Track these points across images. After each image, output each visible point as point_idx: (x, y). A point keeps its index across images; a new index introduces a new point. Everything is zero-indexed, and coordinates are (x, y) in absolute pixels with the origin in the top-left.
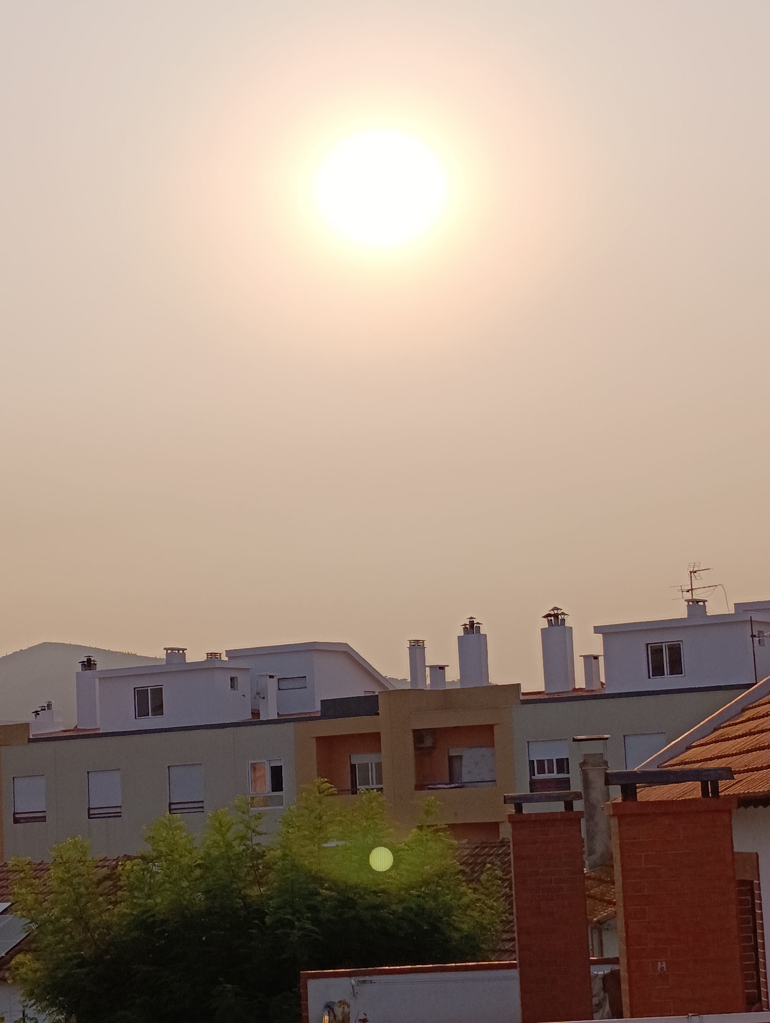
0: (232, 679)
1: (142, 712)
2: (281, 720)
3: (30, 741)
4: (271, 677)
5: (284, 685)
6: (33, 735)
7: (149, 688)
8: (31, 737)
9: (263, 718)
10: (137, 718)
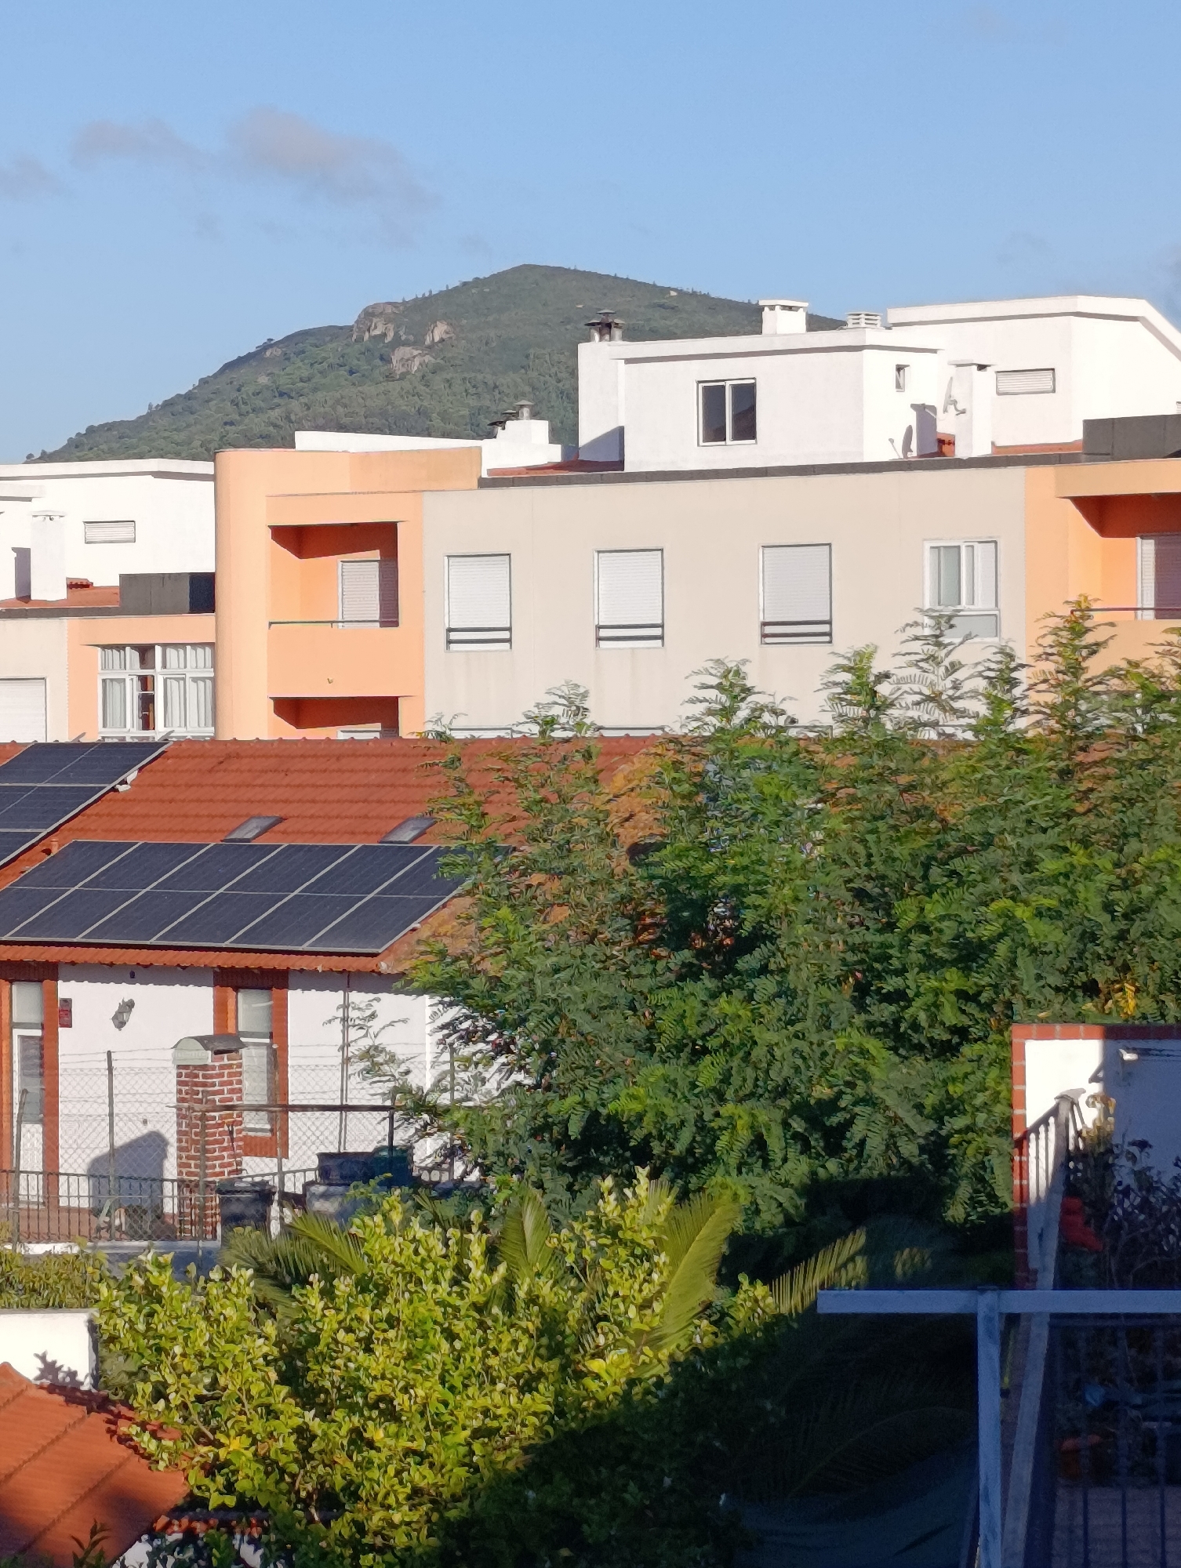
0: (899, 368)
1: (714, 432)
2: (1001, 459)
3: (483, 483)
4: (982, 367)
5: (1009, 384)
6: (490, 471)
7: (728, 383)
8: (485, 475)
9: (961, 452)
10: (701, 443)
